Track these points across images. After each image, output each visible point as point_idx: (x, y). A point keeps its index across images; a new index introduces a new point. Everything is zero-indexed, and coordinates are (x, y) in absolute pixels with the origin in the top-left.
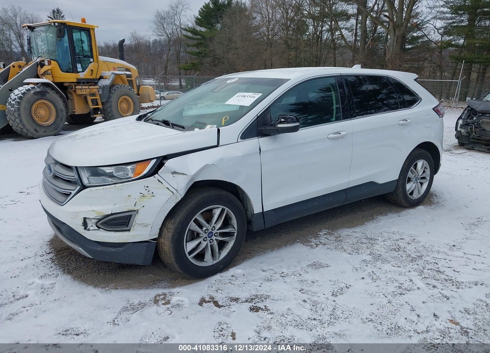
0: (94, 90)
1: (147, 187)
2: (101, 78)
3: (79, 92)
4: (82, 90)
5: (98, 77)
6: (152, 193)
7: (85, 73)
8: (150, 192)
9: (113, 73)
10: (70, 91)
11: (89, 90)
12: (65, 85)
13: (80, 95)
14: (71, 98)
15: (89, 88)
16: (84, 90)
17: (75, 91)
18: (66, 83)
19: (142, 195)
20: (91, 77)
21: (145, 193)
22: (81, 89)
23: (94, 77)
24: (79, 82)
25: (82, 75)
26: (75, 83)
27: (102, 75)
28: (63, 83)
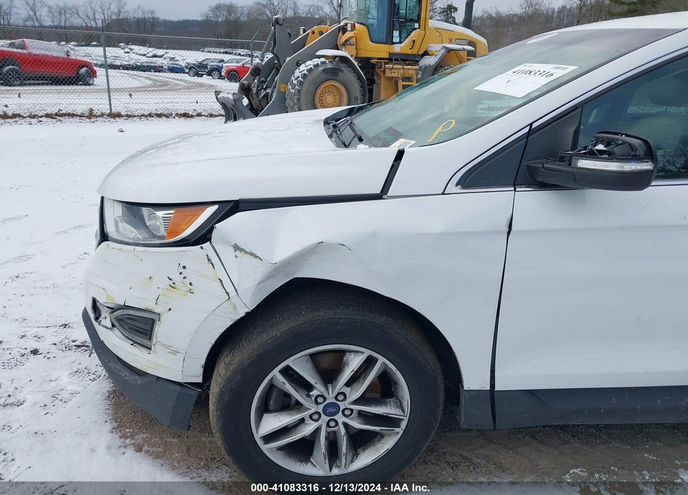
0: (411, 72)
1: (184, 267)
2: (426, 53)
3: (388, 74)
4: (393, 71)
5: (421, 52)
6: (191, 284)
7: (402, 45)
8: (187, 281)
9: (444, 47)
10: (378, 71)
11: (401, 71)
12: (372, 61)
13: (390, 79)
14: (379, 82)
15: (403, 69)
16: (396, 71)
17: (384, 72)
18: (374, 58)
19: (171, 283)
20: (410, 52)
21: (177, 279)
22: (392, 69)
23: (414, 51)
24: (393, 58)
25: (397, 48)
26: (387, 59)
27: (429, 49)
28: (370, 59)
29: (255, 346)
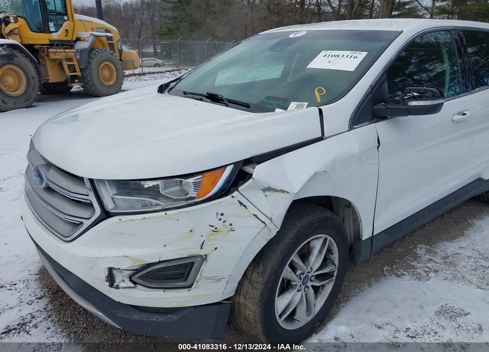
0: (72, 54)
1: (222, 214)
2: (78, 39)
3: (52, 56)
4: (56, 54)
5: (74, 39)
6: (231, 225)
7: (58, 33)
8: (227, 224)
9: (92, 34)
10: (42, 54)
11: (64, 54)
12: (36, 47)
13: (54, 60)
14: (44, 63)
15: (65, 52)
16: (59, 54)
17: (48, 55)
18: (37, 45)
19: (213, 229)
20: (65, 39)
21: (218, 224)
22: (56, 52)
23: (69, 38)
24: (52, 44)
25: (55, 36)
26: (48, 45)
27: (79, 36)
28: (33, 45)
29: (278, 253)
